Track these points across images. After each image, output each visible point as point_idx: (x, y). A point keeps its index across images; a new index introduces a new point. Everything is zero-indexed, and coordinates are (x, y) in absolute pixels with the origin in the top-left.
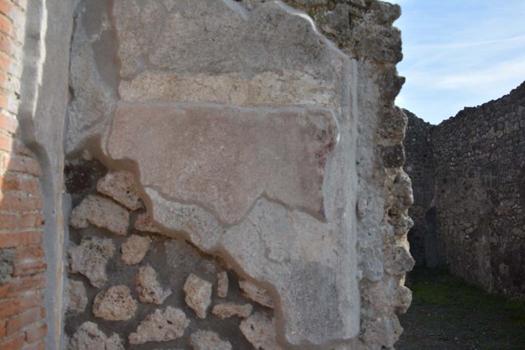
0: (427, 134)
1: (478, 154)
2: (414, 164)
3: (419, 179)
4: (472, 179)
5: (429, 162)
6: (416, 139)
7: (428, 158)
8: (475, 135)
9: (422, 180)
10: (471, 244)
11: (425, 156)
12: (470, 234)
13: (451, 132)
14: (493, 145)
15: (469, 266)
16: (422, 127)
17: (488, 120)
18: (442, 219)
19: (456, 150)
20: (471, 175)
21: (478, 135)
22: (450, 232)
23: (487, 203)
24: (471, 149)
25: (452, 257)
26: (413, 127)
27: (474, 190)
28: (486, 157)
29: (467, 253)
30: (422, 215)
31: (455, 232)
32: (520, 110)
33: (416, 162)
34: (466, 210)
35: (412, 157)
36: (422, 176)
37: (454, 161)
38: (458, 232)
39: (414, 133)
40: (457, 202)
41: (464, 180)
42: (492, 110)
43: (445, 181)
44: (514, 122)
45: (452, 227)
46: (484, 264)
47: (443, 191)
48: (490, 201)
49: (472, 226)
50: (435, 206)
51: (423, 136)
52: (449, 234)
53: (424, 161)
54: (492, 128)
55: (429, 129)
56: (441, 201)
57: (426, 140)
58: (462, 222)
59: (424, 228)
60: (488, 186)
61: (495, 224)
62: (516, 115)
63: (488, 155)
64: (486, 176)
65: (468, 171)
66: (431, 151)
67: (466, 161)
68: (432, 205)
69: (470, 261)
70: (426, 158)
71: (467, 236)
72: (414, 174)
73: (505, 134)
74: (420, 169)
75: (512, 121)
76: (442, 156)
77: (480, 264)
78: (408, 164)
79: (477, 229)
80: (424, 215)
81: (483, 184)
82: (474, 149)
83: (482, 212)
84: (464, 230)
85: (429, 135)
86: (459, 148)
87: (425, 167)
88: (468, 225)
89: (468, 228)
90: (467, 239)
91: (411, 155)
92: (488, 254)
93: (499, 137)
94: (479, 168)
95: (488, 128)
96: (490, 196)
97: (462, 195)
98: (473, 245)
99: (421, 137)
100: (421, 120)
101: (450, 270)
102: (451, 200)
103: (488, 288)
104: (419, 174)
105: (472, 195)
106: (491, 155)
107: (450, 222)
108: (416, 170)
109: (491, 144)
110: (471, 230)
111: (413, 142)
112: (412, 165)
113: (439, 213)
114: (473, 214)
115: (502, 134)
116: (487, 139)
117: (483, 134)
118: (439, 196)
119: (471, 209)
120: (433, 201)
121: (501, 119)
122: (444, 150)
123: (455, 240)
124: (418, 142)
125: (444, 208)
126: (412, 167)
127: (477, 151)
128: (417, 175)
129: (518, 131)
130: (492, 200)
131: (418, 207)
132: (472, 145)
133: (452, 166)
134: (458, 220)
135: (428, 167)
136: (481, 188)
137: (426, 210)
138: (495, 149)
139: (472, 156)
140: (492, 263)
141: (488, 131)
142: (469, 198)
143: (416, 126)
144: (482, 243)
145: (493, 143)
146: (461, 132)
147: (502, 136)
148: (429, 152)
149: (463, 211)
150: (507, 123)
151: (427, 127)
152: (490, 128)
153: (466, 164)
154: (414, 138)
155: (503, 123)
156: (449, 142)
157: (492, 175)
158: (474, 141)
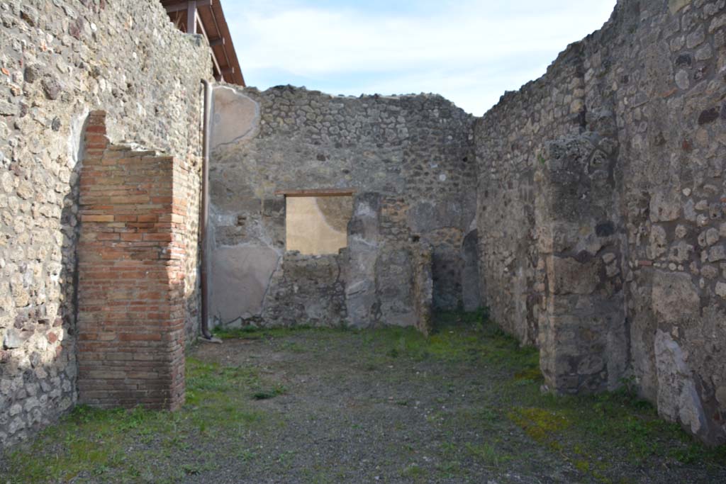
0: (468, 129)
1: (517, 156)
2: (450, 171)
3: (455, 192)
4: (511, 190)
5: (470, 169)
6: (454, 136)
7: (469, 163)
8: (514, 130)
9: (460, 193)
10: (509, 279)
11: (465, 160)
12: (507, 266)
13: (492, 126)
14: (530, 143)
15: (506, 309)
16: (462, 120)
17: (526, 109)
18: (483, 246)
19: (497, 152)
20: (510, 185)
21: (516, 129)
22: (491, 264)
23: (524, 223)
24: (510, 150)
25: (492, 297)
26: (449, 120)
27: (512, 206)
28: (524, 160)
29: (505, 291)
30: (459, 240)
31: (495, 264)
32: (554, 94)
33: (452, 168)
34: (505, 233)
35: (446, 161)
36: (460, 187)
37: (495, 167)
38: (498, 264)
39: (451, 129)
40: (497, 222)
41: (504, 192)
42: (530, 94)
43: (486, 193)
44: (549, 111)
45: (492, 257)
46: (520, 305)
47: (484, 208)
48: (527, 221)
49: (511, 255)
50: (476, 230)
51: (464, 133)
52: (489, 267)
53: (463, 167)
54: (530, 119)
55: (471, 123)
56: (482, 221)
57: (467, 137)
58: (501, 249)
59: (461, 259)
60: (525, 200)
61: (532, 252)
62: (551, 102)
63: (526, 155)
64: (523, 186)
65: (507, 180)
66: (473, 152)
67: (506, 165)
68: (472, 227)
69: (507, 303)
70: (466, 163)
71: (506, 269)
72: (448, 185)
73: (541, 127)
74: (457, 178)
75: (548, 108)
76: (485, 160)
77: (517, 306)
78: (440, 171)
79: (515, 259)
80: (462, 241)
81: (521, 197)
82: (513, 149)
83: (519, 237)
84: (503, 261)
85: (471, 131)
86: (499, 149)
87: (464, 175)
88: (506, 253)
89: (507, 258)
90: (505, 272)
91: (446, 158)
92: (524, 293)
93: (536, 132)
94: (518, 175)
95: (526, 120)
96: (527, 213)
97: (501, 212)
98: (511, 281)
99: (460, 134)
100: (461, 110)
101: (489, 315)
102: (492, 220)
103: (523, 337)
104: (456, 185)
105: (511, 213)
106: (528, 157)
107: (490, 251)
108: (452, 178)
109: (528, 141)
110: (509, 260)
111: (448, 140)
112: (447, 172)
113: (481, 238)
114: (512, 238)
115: (538, 128)
116: (524, 135)
117: (521, 128)
118: (481, 215)
119: (510, 232)
120: (474, 222)
121: (538, 106)
122: (486, 152)
123: (495, 274)
124: (456, 140)
125: (485, 231)
126: (447, 175)
127: (516, 152)
128: (453, 186)
129: (553, 123)
130: (529, 218)
131: (453, 230)
132: (511, 142)
133: (493, 173)
134: (498, 247)
135: (468, 175)
136: (520, 203)
137: (465, 234)
138: (532, 148)
139: (511, 158)
140: (527, 304)
141: (525, 124)
142: (508, 217)
143: (453, 118)
144: (519, 278)
145: (530, 140)
146: (501, 126)
147: (539, 131)
148: (471, 155)
149: (502, 234)
150: (543, 111)
151: (469, 120)
152: (528, 118)
153: (506, 169)
154: (450, 135)
155: (539, 112)
156: (490, 141)
157: (530, 184)
158: (513, 137)
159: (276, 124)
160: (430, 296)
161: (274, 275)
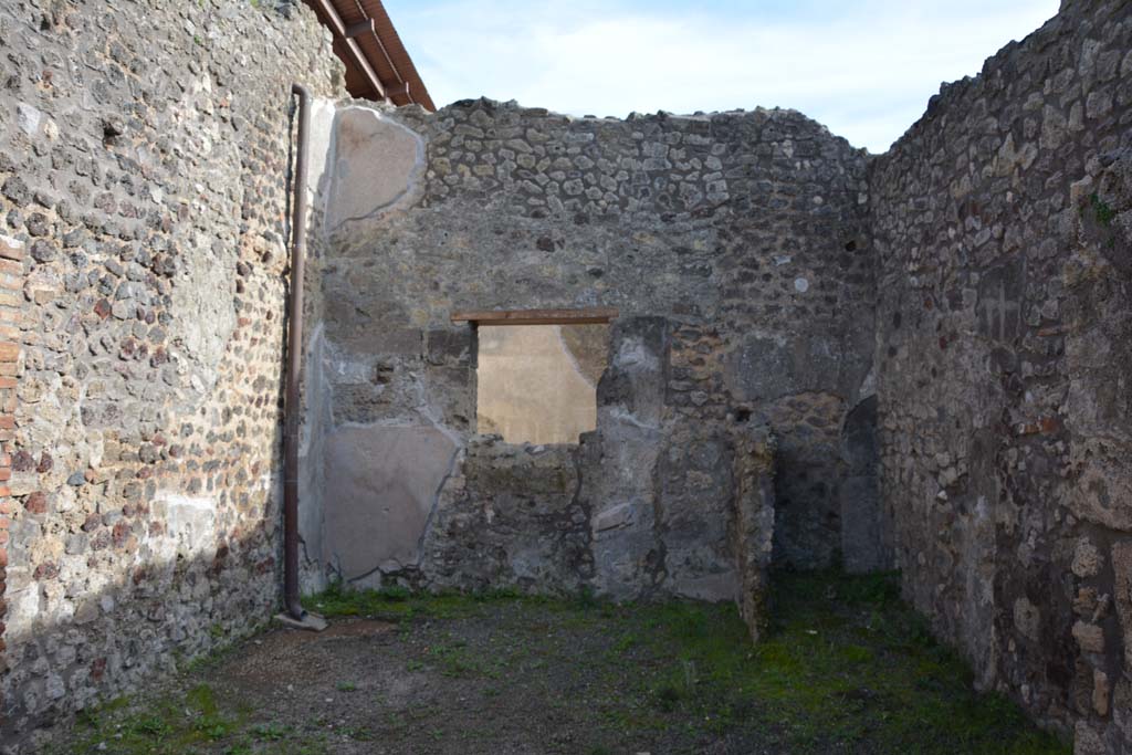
0: (857, 181)
1: (973, 231)
2: (818, 271)
3: (830, 316)
4: (957, 312)
5: (862, 266)
6: (825, 197)
7: (859, 253)
8: (965, 169)
9: (839, 317)
10: (951, 519)
11: (850, 246)
12: (947, 488)
13: (910, 169)
14: (1010, 195)
15: (942, 587)
16: (843, 162)
17: (997, 114)
18: (888, 434)
19: (922, 225)
20: (956, 302)
21: (972, 166)
22: (905, 475)
23: (992, 392)
24: (955, 218)
25: (907, 551)
26: (815, 163)
27: (960, 350)
28: (992, 237)
29: (940, 545)
30: (836, 420)
31: (916, 478)
32: (1087, 56)
33: (822, 264)
34: (941, 411)
35: (810, 249)
36: (838, 305)
37: (917, 260)
38: (923, 479)
39: (819, 180)
40: (922, 384)
41: (940, 316)
42: (1010, 76)
43: (897, 319)
44: (1070, 105)
45: (910, 461)
46: (978, 587)
47: (893, 352)
48: (998, 388)
49: (955, 463)
50: (875, 395)
51: (847, 190)
52: (901, 482)
53: (847, 262)
54: (1009, 137)
55: (863, 168)
56: (887, 379)
57: (855, 199)
58: (932, 448)
59: (839, 459)
60: (996, 335)
61: (1011, 464)
62: (1076, 79)
63: (997, 229)
64: (990, 303)
65: (948, 287)
66: (868, 230)
67: (945, 254)
68: (864, 392)
69: (945, 574)
70: (852, 254)
71: (942, 494)
72: (812, 300)
73: (1042, 153)
74: (833, 286)
75: (1064, 100)
76: (893, 246)
77: (969, 585)
78: (796, 271)
79: (966, 474)
80: (842, 420)
81: (983, 328)
82: (962, 215)
83: (978, 423)
84: (936, 474)
85: (864, 185)
86: (929, 217)
87: (847, 280)
88: (943, 458)
89: (945, 469)
90: (943, 502)
91: (809, 244)
92: (989, 560)
93: (1025, 166)
94: (975, 277)
95: (998, 141)
96: (999, 370)
97: (932, 363)
98: (955, 524)
99: (838, 191)
100: (842, 141)
101: (900, 589)
102: (909, 378)
103: (984, 666)
104: (830, 300)
105: (957, 366)
106: (1004, 231)
107: (905, 448)
108: (822, 286)
109: (1004, 193)
110: (950, 475)
111: (814, 205)
112: (810, 273)
113: (884, 415)
114: (958, 426)
115: (1033, 154)
116: (994, 177)
117: (984, 163)
118: (884, 367)
119: (953, 409)
120: (870, 380)
121: (1034, 98)
122: (897, 227)
123: (916, 501)
124: (830, 205)
125: (894, 402)
126: (810, 281)
127: (971, 222)
128: (822, 304)
129: (1083, 133)
130: (1003, 380)
131: (824, 398)
132: (958, 201)
133: (913, 273)
134: (923, 441)
135: (858, 279)
136: (979, 343)
137: (848, 407)
138: (1016, 208)
139: (958, 238)
140: (997, 589)
141: (996, 151)
142: (950, 374)
143: (825, 159)
144: (976, 522)
145: (1010, 189)
146: (933, 166)
147: (1034, 162)
148: (864, 236)
149: (935, 414)
150: (1048, 109)
151: (858, 162)
152: (1002, 136)
153: (944, 264)
154: (819, 194)
155: (1037, 114)
156: (906, 202)
157: (1008, 298)
158: (961, 189)
159: (456, 177)
160: (768, 546)
161: (446, 487)
